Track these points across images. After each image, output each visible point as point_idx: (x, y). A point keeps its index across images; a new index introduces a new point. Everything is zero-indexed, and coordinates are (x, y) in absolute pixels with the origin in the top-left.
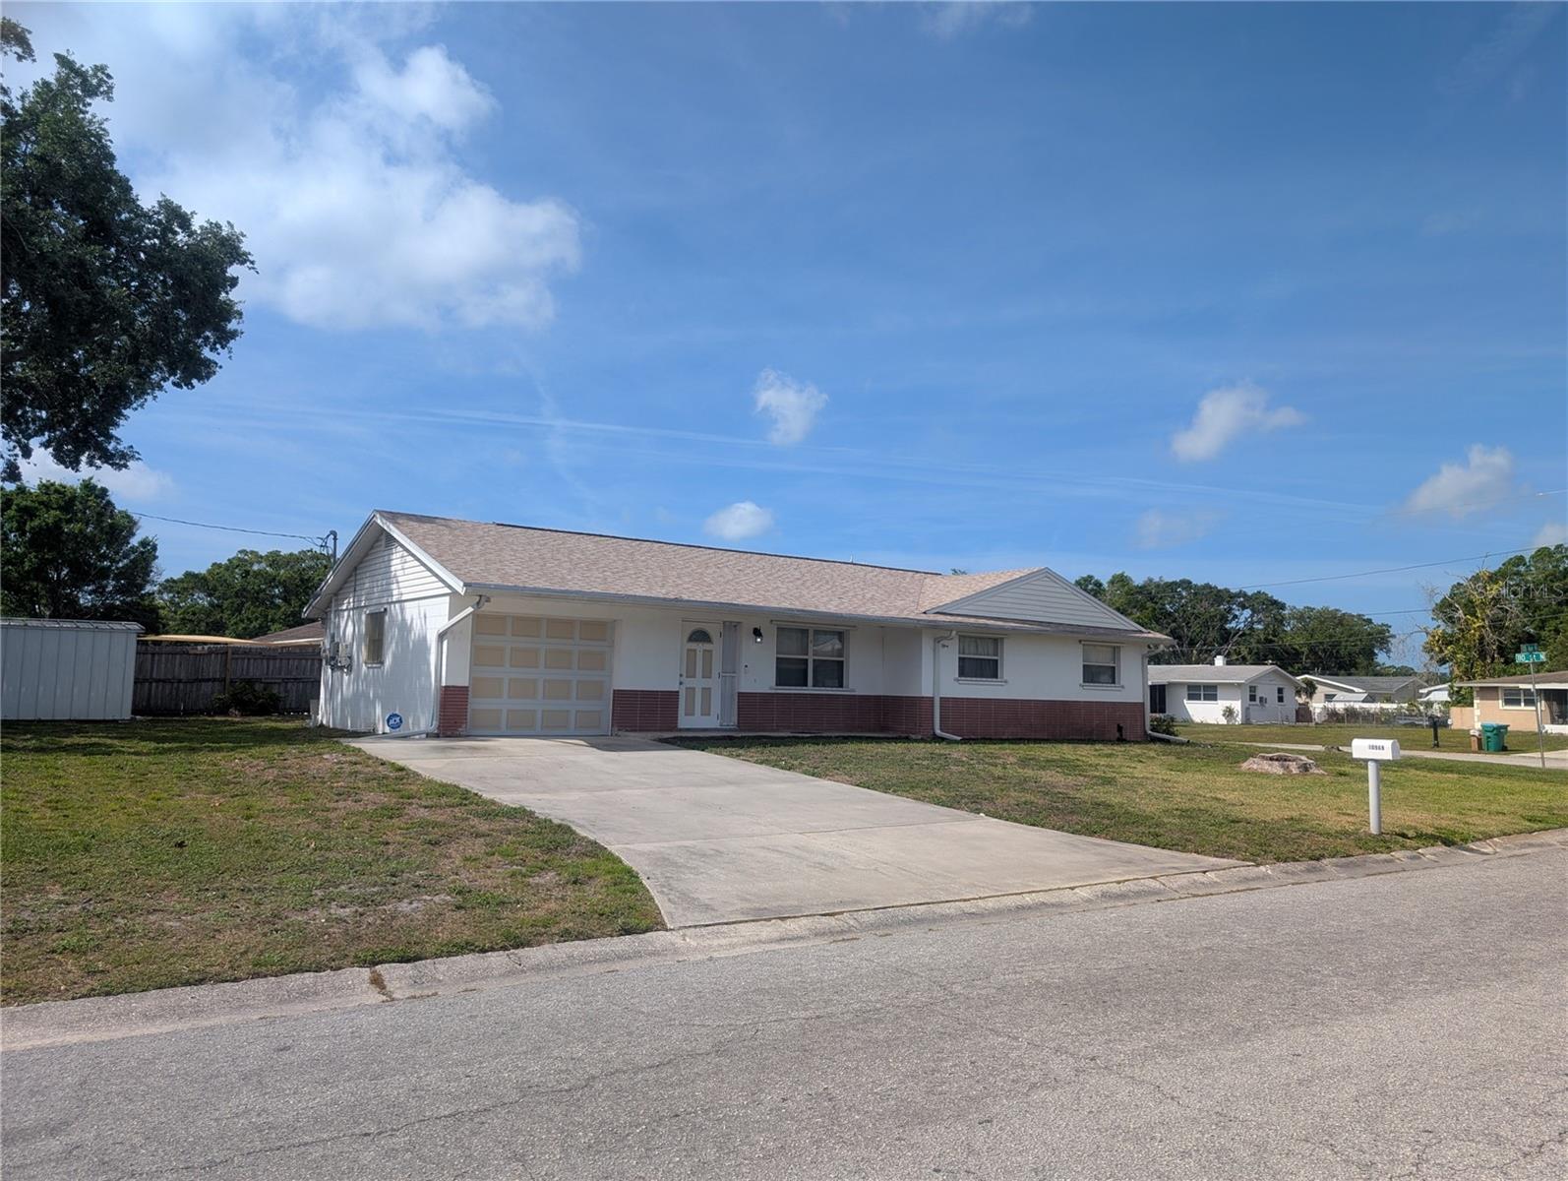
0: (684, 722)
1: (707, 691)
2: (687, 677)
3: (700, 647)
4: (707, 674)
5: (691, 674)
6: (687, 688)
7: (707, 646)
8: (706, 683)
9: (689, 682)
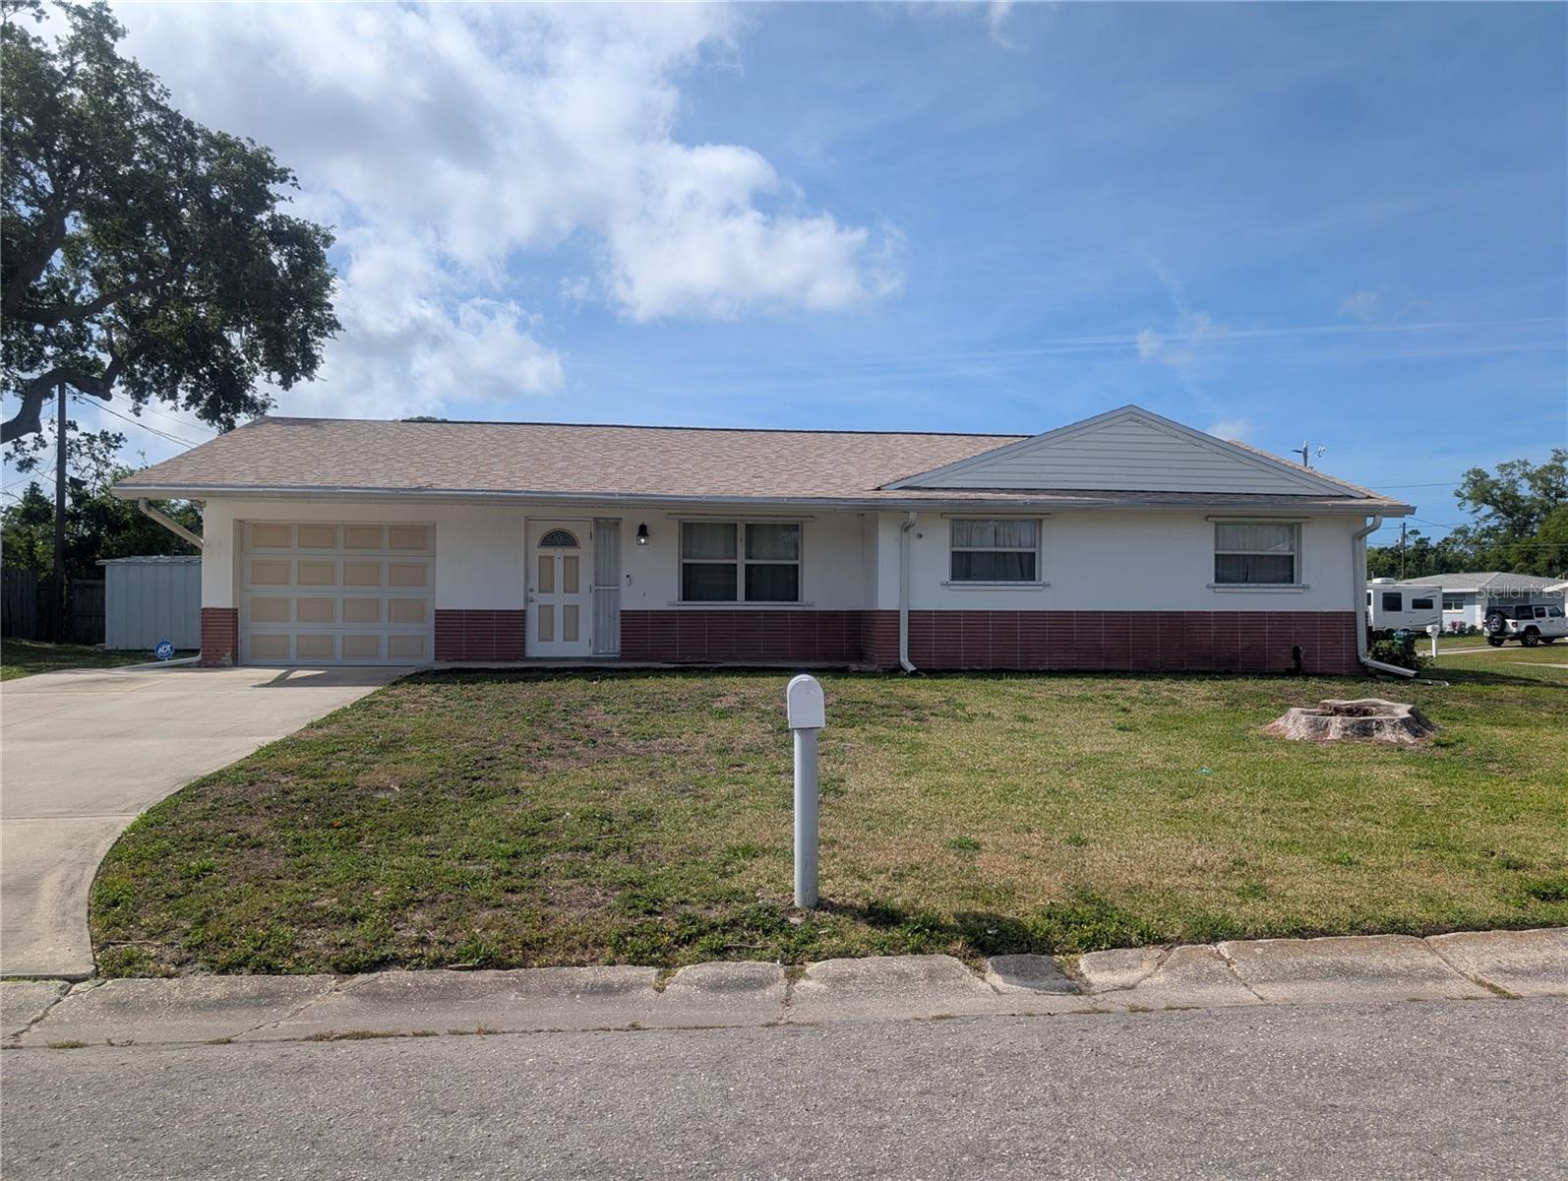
0: (537, 648)
1: (572, 612)
2: (540, 592)
3: (559, 554)
4: (572, 587)
5: (547, 587)
6: (540, 606)
7: (570, 552)
8: (571, 599)
9: (544, 599)
